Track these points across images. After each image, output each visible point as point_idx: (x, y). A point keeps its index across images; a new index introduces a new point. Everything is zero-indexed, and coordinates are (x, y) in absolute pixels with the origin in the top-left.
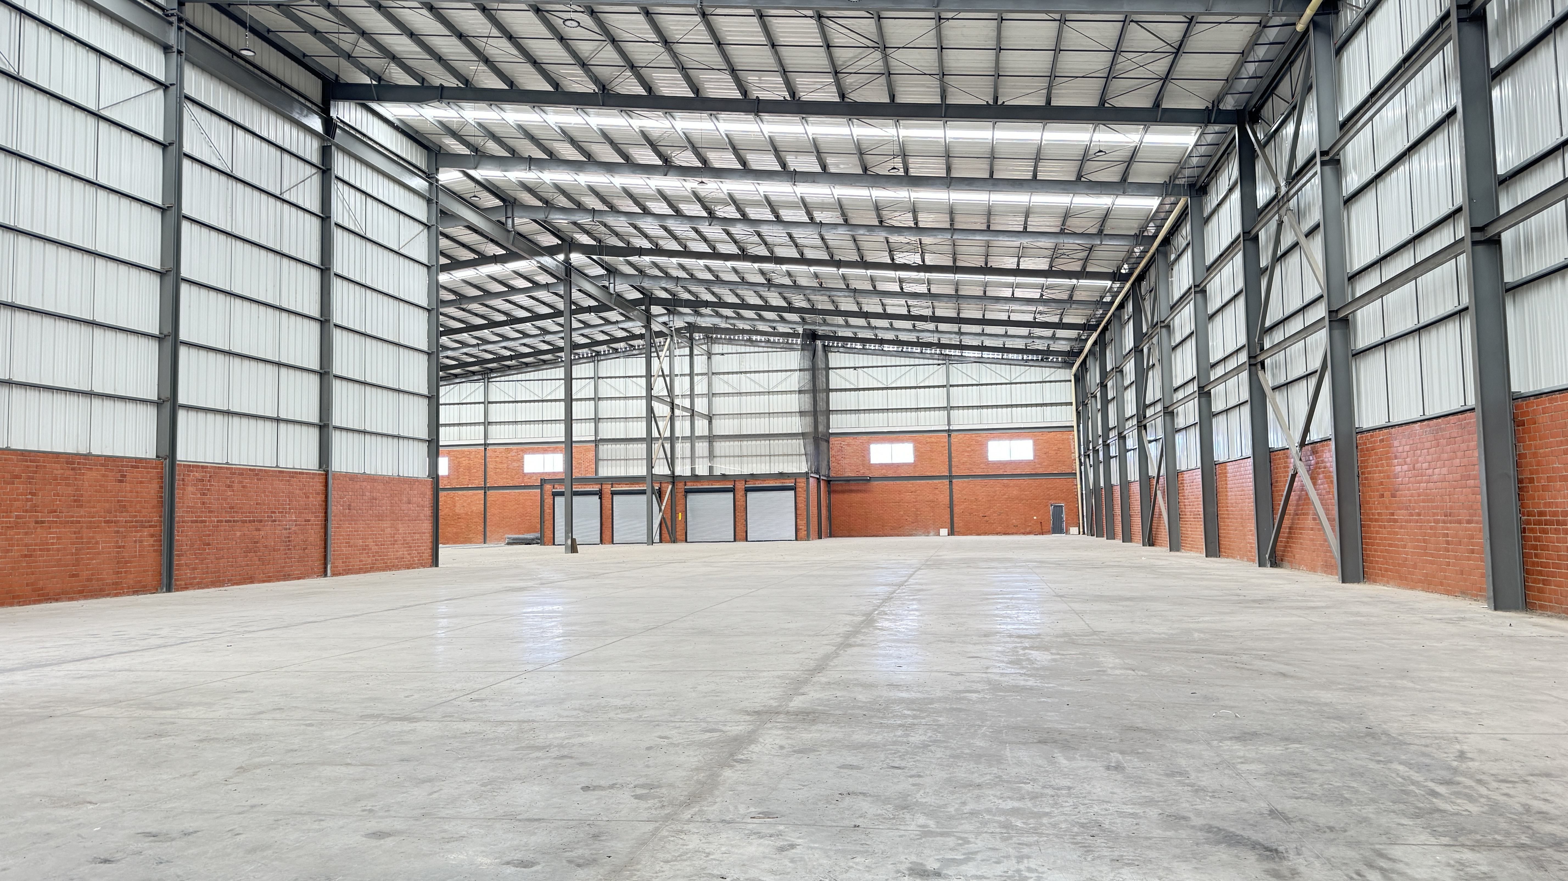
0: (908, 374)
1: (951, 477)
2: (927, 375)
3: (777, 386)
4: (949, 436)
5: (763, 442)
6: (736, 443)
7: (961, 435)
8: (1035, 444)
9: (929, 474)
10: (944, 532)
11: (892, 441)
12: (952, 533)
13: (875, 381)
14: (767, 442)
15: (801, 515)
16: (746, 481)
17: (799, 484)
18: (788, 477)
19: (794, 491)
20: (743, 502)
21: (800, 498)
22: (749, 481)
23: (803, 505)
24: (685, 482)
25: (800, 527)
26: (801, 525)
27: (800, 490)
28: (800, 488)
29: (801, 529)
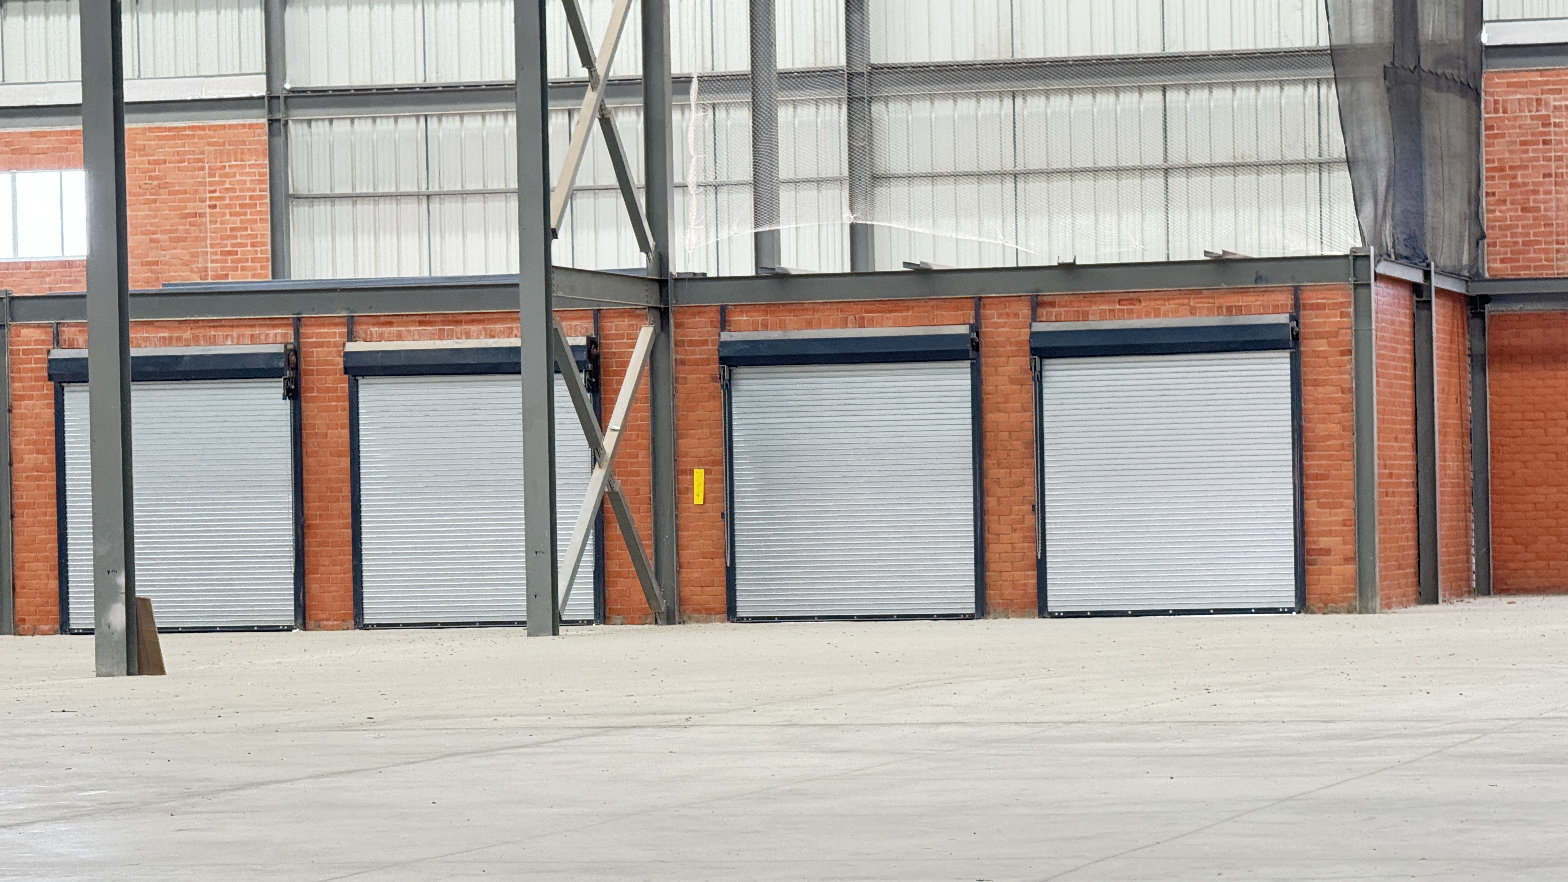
6: (990, 107)
15: (1323, 477)
16: (1036, 304)
17: (1317, 317)
18: (1258, 279)
19: (1286, 354)
20: (1025, 411)
21: (1320, 389)
22: (1052, 304)
23: (1335, 428)
24: (723, 310)
25: (1324, 542)
26: (1329, 533)
27: (1321, 346)
28: (1319, 336)
29: (1327, 552)
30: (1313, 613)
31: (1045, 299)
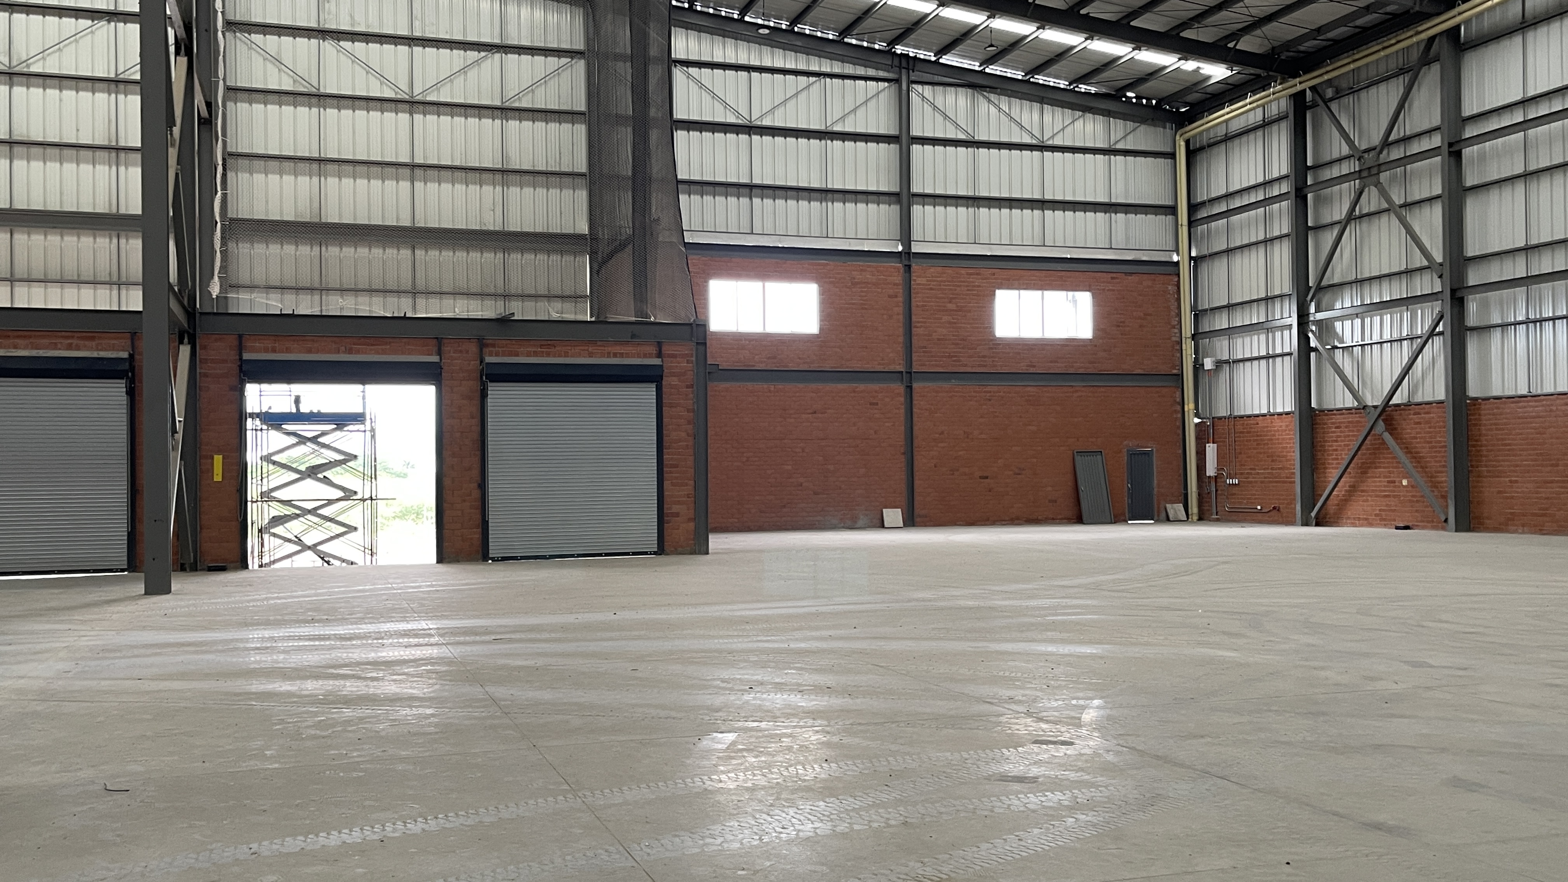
0: (803, 97)
1: (908, 377)
2: (849, 107)
3: (437, 85)
4: (908, 267)
5: (391, 252)
6: (305, 250)
7: (934, 270)
8: (1098, 304)
9: (857, 366)
10: (894, 516)
11: (763, 274)
12: (911, 521)
13: (719, 107)
14: (406, 253)
15: (676, 466)
16: (482, 344)
17: (671, 362)
18: (633, 336)
19: (654, 385)
20: (473, 418)
21: (673, 409)
22: (493, 346)
23: (684, 434)
24: (240, 337)
25: (675, 508)
26: (679, 503)
27: (674, 381)
28: (673, 375)
29: (677, 515)
30: (668, 554)
31: (488, 342)
